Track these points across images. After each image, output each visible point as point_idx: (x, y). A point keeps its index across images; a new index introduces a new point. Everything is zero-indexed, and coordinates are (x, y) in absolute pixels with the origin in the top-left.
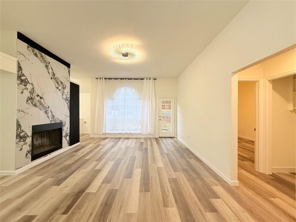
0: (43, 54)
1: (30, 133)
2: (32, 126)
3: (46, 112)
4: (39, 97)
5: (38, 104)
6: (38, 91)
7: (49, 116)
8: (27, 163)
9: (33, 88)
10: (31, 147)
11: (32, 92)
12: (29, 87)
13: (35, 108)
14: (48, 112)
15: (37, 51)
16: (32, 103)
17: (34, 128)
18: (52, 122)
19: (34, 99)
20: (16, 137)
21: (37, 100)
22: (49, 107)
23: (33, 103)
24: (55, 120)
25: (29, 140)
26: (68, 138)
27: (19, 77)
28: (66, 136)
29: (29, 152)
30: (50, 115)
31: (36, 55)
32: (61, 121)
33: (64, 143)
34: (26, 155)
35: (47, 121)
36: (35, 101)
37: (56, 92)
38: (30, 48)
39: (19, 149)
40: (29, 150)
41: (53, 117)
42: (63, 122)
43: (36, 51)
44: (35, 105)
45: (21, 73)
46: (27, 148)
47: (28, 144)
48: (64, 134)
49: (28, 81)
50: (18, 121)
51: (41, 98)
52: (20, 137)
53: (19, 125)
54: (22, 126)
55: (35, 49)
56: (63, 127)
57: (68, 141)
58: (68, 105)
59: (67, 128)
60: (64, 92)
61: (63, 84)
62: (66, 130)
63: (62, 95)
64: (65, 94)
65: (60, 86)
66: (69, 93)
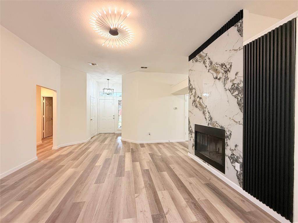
0: (201, 53)
1: (194, 131)
2: (195, 125)
3: (204, 113)
4: (199, 98)
5: (198, 105)
6: (198, 93)
7: (206, 117)
8: (192, 154)
11: (195, 96)
12: (194, 91)
13: (196, 109)
15: (197, 56)
18: (210, 126)
19: (196, 101)
21: (198, 101)
22: (206, 106)
24: (213, 124)
25: (194, 135)
26: (238, 166)
29: (193, 145)
31: (197, 61)
32: (221, 127)
33: (227, 168)
35: (205, 124)
37: (214, 85)
39: (190, 139)
41: (211, 119)
42: (226, 129)
44: (196, 107)
45: (190, 84)
46: (193, 141)
48: (228, 152)
49: (193, 88)
50: (189, 119)
52: (190, 131)
53: (189, 122)
56: (226, 139)
57: (239, 173)
58: (239, 100)
59: (236, 146)
60: (227, 78)
61: (226, 64)
62: (233, 148)
63: (223, 86)
64: (229, 80)
65: (219, 73)
66: (241, 74)
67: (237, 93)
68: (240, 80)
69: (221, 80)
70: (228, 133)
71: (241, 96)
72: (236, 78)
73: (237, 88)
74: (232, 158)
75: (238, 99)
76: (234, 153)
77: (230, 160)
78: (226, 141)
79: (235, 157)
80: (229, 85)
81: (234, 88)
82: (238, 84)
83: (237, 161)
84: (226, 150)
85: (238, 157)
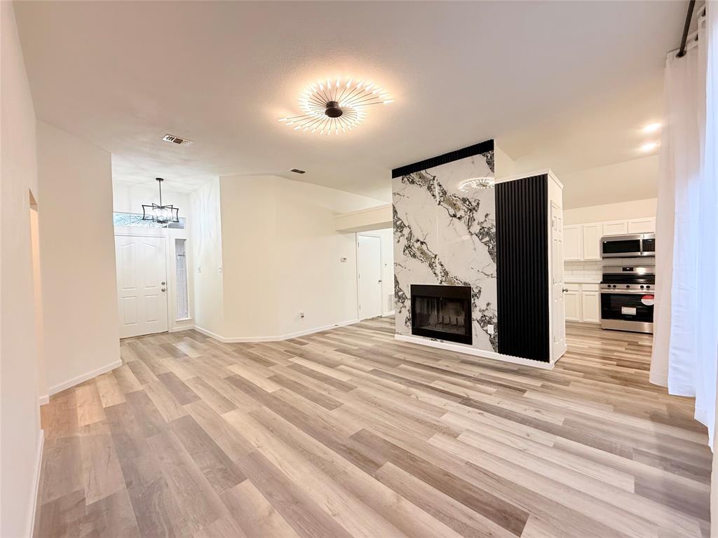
0: (423, 172)
1: (409, 296)
2: (412, 285)
3: (431, 265)
4: (419, 242)
5: (418, 254)
6: (417, 234)
7: (436, 272)
8: (406, 334)
9: (411, 231)
10: (411, 314)
12: (406, 231)
13: (413, 259)
14: (434, 265)
15: (414, 175)
16: (410, 253)
17: (414, 288)
18: (444, 284)
19: (413, 248)
20: (395, 296)
21: (416, 247)
22: (436, 256)
23: (412, 253)
24: (451, 281)
25: (408, 303)
26: (491, 329)
27: (394, 224)
28: (484, 321)
29: (409, 320)
30: (438, 269)
31: (413, 182)
32: (466, 284)
33: (476, 335)
34: (406, 323)
35: (435, 282)
37: (451, 225)
38: (405, 179)
39: (398, 311)
40: (409, 318)
41: (446, 274)
42: (472, 286)
44: (414, 256)
45: (396, 218)
46: (406, 313)
47: (407, 309)
48: (476, 315)
49: (404, 224)
50: (395, 277)
51: (422, 243)
52: (399, 297)
53: (397, 282)
54: (400, 284)
55: (411, 174)
56: (472, 299)
57: (492, 337)
58: (491, 248)
59: (488, 304)
60: (472, 219)
61: (470, 200)
62: (484, 307)
63: (467, 228)
64: (476, 222)
65: (459, 209)
66: (493, 216)
67: (487, 239)
68: (491, 222)
69: (463, 220)
70: (476, 291)
71: (493, 243)
72: (485, 221)
73: (488, 234)
74: (482, 321)
75: (489, 247)
76: (486, 313)
77: (480, 324)
78: (473, 302)
79: (487, 318)
80: (476, 228)
81: (483, 233)
82: (489, 229)
83: (489, 323)
84: (473, 313)
85: (491, 318)
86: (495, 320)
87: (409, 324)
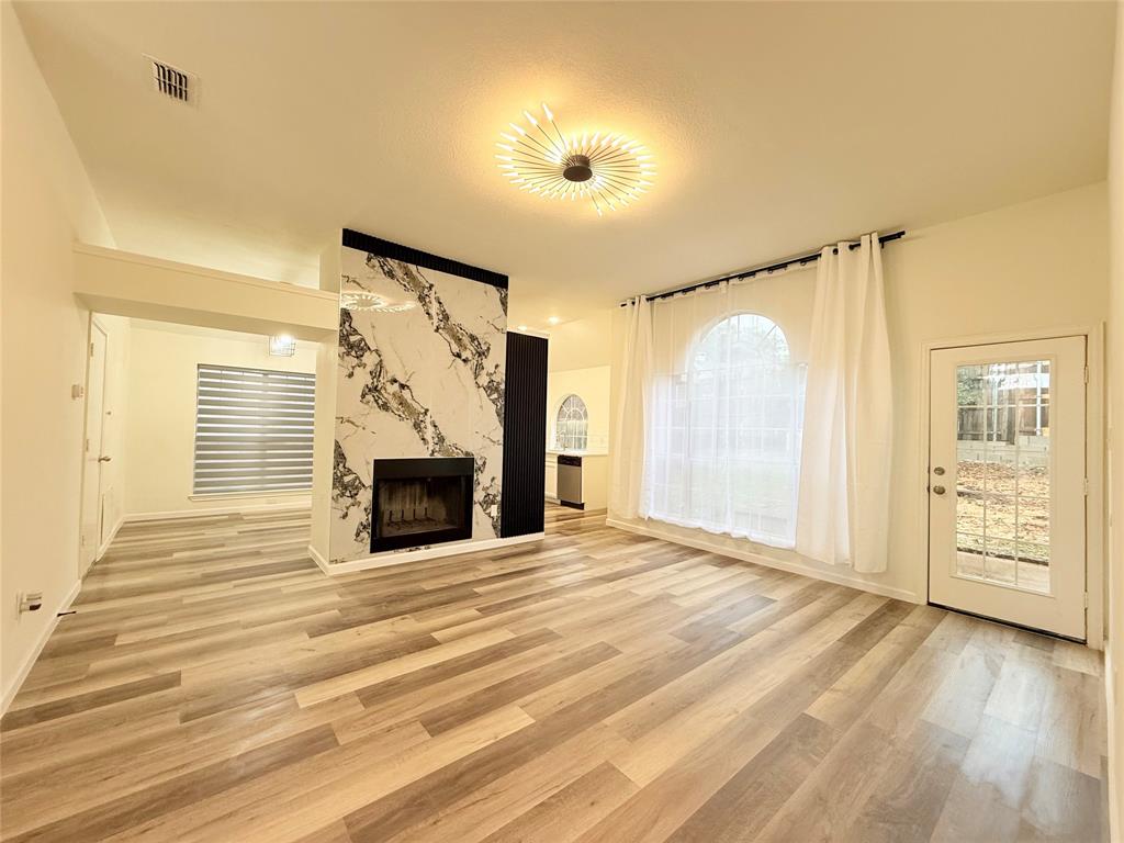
0: (412, 267)
1: (368, 480)
2: (375, 461)
3: (417, 426)
4: (397, 384)
5: (393, 404)
6: (394, 369)
7: (426, 437)
8: (358, 555)
9: (381, 361)
10: (370, 516)
11: (377, 373)
12: (370, 359)
13: (383, 413)
14: (422, 426)
15: (393, 263)
16: (376, 401)
17: (381, 466)
18: (437, 456)
19: (383, 391)
20: (334, 484)
21: (391, 391)
22: (427, 411)
23: (380, 401)
24: (448, 450)
25: (366, 497)
26: (494, 510)
27: (344, 339)
28: (487, 502)
29: (365, 527)
31: (390, 274)
32: (467, 453)
33: (477, 523)
34: (358, 535)
36: (386, 395)
37: (453, 366)
38: (375, 262)
39: (341, 513)
40: (365, 523)
41: (441, 440)
42: (475, 457)
43: (391, 263)
44: (385, 407)
45: (348, 328)
46: (359, 516)
47: (363, 507)
48: (478, 495)
49: (366, 344)
50: (338, 446)
51: (403, 386)
52: (344, 485)
53: (340, 456)
54: (348, 459)
55: (389, 259)
56: (475, 475)
57: (495, 520)
58: (499, 407)
59: (493, 480)
60: (479, 366)
61: (479, 341)
62: (488, 484)
63: (473, 376)
65: (465, 348)
66: (503, 368)
67: (495, 396)
68: (500, 376)
69: (469, 364)
70: (480, 463)
71: (501, 403)
72: (495, 372)
73: (497, 390)
74: (485, 502)
75: (497, 406)
76: (489, 491)
77: (482, 507)
78: (475, 478)
79: (491, 497)
80: (484, 380)
81: (491, 388)
82: (498, 383)
83: (493, 502)
84: (475, 494)
85: (495, 496)
86: (499, 498)
87: (365, 535)
